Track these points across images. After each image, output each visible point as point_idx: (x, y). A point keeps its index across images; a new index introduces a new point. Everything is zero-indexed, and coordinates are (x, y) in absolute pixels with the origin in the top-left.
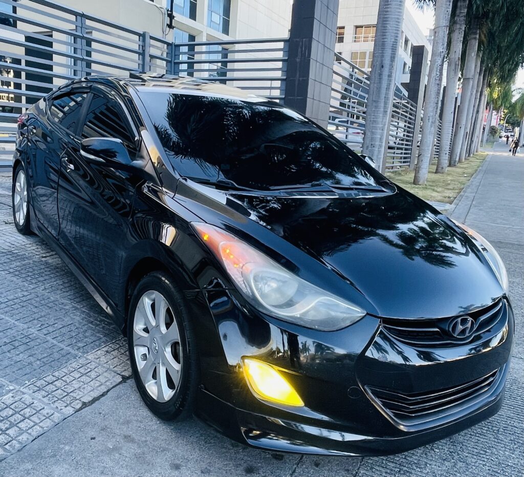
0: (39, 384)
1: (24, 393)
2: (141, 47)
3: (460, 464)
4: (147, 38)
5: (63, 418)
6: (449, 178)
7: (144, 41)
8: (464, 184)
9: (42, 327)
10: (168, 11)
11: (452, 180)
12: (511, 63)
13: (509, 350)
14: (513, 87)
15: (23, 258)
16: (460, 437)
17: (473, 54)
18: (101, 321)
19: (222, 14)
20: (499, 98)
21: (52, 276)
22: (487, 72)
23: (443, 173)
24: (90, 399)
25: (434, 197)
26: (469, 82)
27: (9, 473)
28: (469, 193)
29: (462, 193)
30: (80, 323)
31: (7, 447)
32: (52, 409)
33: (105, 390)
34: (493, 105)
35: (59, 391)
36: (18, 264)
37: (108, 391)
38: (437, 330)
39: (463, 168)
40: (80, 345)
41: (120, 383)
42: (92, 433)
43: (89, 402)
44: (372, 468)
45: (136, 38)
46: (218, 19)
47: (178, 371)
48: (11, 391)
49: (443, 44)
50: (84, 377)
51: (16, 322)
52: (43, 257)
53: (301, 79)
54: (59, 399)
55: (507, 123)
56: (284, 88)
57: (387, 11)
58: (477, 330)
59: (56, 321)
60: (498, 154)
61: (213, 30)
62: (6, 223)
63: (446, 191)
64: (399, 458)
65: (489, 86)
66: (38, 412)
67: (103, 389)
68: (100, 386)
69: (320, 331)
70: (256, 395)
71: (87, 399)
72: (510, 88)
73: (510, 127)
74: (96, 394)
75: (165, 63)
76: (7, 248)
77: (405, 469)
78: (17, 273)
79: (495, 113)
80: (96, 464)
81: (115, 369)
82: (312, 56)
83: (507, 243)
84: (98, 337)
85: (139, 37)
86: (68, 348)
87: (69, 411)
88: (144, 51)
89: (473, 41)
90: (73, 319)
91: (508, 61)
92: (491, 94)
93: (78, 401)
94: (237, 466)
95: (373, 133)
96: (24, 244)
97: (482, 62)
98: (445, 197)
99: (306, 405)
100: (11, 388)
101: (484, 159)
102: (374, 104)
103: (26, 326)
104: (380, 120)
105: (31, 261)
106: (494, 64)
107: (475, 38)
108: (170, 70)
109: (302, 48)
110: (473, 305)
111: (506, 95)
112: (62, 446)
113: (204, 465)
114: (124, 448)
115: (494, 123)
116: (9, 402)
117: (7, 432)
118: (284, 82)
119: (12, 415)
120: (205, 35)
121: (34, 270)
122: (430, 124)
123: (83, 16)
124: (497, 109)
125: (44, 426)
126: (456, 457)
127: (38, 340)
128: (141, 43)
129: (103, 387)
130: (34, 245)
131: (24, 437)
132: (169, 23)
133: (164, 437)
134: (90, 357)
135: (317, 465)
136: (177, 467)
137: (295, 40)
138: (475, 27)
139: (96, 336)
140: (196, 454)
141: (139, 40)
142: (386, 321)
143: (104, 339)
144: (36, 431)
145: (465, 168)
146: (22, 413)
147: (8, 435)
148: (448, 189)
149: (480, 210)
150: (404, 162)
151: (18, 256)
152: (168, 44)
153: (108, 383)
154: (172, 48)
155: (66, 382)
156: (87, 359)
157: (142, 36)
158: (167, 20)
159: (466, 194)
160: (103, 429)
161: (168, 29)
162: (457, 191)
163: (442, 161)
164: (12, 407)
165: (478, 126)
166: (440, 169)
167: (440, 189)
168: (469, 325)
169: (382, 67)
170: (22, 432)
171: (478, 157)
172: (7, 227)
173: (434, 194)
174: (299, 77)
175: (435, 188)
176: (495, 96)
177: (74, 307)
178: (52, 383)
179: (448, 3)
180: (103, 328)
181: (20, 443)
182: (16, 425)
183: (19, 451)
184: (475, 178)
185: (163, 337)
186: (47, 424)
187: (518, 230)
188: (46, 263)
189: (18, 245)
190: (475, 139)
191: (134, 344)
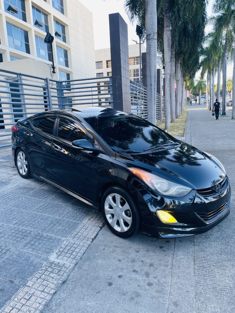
0: (72, 235)
1: (70, 240)
2: (46, 85)
3: (223, 232)
4: (48, 80)
5: (88, 245)
6: (178, 124)
7: (47, 82)
8: (185, 126)
9: (60, 215)
10: (52, 65)
11: (179, 125)
12: (193, 71)
13: (230, 193)
14: (194, 80)
15: (33, 189)
16: (220, 224)
17: (179, 70)
18: (79, 208)
19: (64, 58)
20: (189, 85)
21: (49, 194)
22: (184, 76)
23: (174, 122)
24: (94, 237)
25: (175, 134)
26: (179, 82)
27: (83, 266)
28: (188, 131)
29: (185, 131)
30: (72, 211)
31: (76, 259)
32: (83, 243)
33: (97, 233)
34: (188, 88)
35: (81, 237)
36: (32, 192)
37: (98, 233)
38: (211, 190)
39: (181, 118)
40: (78, 219)
41: (100, 230)
42: (102, 248)
43: (94, 238)
44: (198, 239)
45: (43, 81)
46: (62, 60)
47: (130, 220)
48: (64, 240)
49: (169, 70)
50: (86, 230)
51: (48, 215)
52: (40, 187)
53: (119, 93)
54: (83, 239)
55: (193, 95)
56: (112, 97)
57: (150, 62)
58: (221, 188)
59: (63, 212)
60: (192, 109)
61: (61, 66)
62: (14, 175)
63: (179, 131)
64: (204, 234)
65: (185, 81)
66: (79, 245)
67: (96, 233)
68: (94, 232)
69: (179, 197)
70: (163, 222)
71: (93, 237)
72: (193, 81)
73: (195, 96)
74: (94, 235)
75: (56, 90)
76: (23, 186)
77: (207, 237)
78: (35, 195)
79: (188, 91)
80: (110, 257)
81: (95, 225)
82: (123, 83)
83: (210, 151)
84: (82, 215)
85: (45, 80)
86: (74, 221)
87: (89, 242)
88: (48, 86)
89: (178, 64)
90: (69, 210)
91: (192, 70)
92: (186, 84)
93: (90, 239)
94: (157, 247)
95: (151, 113)
96: (28, 183)
97: (182, 72)
98: (179, 134)
99: (178, 222)
100: (64, 239)
101: (188, 112)
102: (150, 101)
103: (53, 216)
104: (153, 107)
105: (36, 190)
106: (186, 72)
107: (179, 63)
108: (59, 93)
109: (118, 80)
110: (215, 180)
111: (192, 84)
112: (95, 254)
113: (146, 249)
114: (117, 250)
115: (188, 96)
116: (67, 244)
117: (73, 254)
118: (112, 95)
119: (70, 248)
120: (58, 68)
121: (40, 193)
122: (168, 103)
123: (20, 74)
124: (189, 90)
125: (84, 249)
126: (221, 230)
127: (61, 220)
128: (46, 83)
129: (95, 232)
130: (33, 182)
131: (79, 254)
132: (53, 71)
133: (128, 244)
134: (84, 222)
135: (181, 241)
136: (138, 252)
137: (114, 77)
138: (178, 58)
139: (81, 215)
140: (141, 247)
141: (45, 82)
142: (198, 190)
143: (85, 215)
144: (82, 251)
145: (182, 118)
146: (73, 246)
147: (73, 255)
148: (179, 130)
149: (195, 138)
150: (159, 120)
151: (30, 188)
152: (57, 82)
153: (96, 230)
154: (59, 84)
155: (81, 233)
156: (84, 224)
157: (46, 80)
158: (52, 70)
159: (187, 131)
160: (105, 246)
161: (53, 74)
162: (183, 130)
163: (173, 117)
164: (69, 245)
165: (183, 99)
166: (173, 120)
167: (176, 130)
168: (219, 187)
169: (151, 85)
170: (77, 253)
171: (185, 112)
172: (16, 177)
173: (175, 133)
174: (118, 92)
175: (174, 130)
176: (188, 85)
177: (66, 205)
178: (77, 234)
179: (169, 52)
180: (82, 211)
181: (79, 256)
182: (74, 251)
183: (81, 259)
184: (188, 123)
185: (121, 209)
186: (84, 248)
187: (212, 145)
188: (43, 189)
189: (26, 184)
190: (183, 105)
191: (106, 214)
